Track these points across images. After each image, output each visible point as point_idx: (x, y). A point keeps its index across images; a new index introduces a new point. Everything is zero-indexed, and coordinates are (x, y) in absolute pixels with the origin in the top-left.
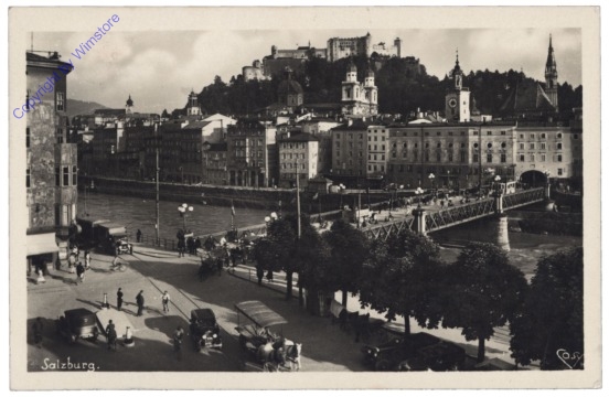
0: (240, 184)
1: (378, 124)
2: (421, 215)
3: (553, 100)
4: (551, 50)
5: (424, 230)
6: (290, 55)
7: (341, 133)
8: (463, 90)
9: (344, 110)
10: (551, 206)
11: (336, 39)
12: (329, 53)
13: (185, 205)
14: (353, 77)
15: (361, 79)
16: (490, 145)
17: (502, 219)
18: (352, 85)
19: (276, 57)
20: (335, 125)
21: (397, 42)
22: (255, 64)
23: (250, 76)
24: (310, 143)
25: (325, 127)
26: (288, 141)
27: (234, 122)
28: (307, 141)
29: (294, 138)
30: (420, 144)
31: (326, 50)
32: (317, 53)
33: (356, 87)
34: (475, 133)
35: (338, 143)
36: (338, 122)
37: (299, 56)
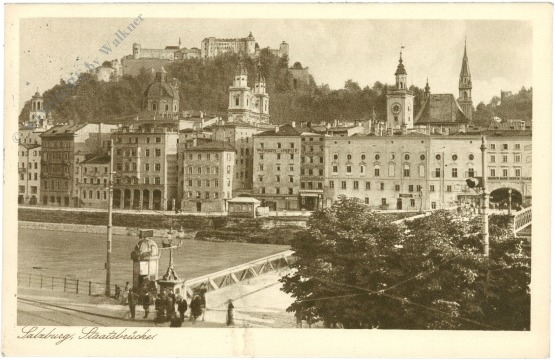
3: (467, 114)
6: (156, 55)
8: (408, 93)
9: (231, 120)
11: (212, 39)
12: (202, 56)
16: (455, 157)
18: (242, 90)
24: (225, 154)
25: (243, 134)
26: (195, 150)
28: (220, 151)
29: (205, 146)
31: (200, 51)
32: (189, 55)
33: (246, 93)
35: (261, 154)
37: (166, 56)
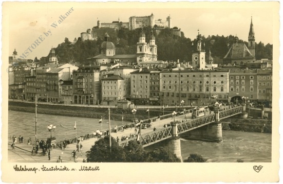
0: (80, 103)
1: (156, 70)
2: (175, 126)
3: (252, 53)
4: (252, 25)
5: (176, 133)
6: (108, 26)
7: (136, 75)
8: (202, 51)
9: (138, 59)
10: (246, 116)
11: (134, 17)
12: (130, 26)
13: (51, 125)
14: (143, 40)
15: (148, 41)
16: (215, 82)
17: (219, 125)
18: (143, 44)
19: (100, 26)
20: (132, 70)
21: (168, 19)
22: (88, 31)
23: (85, 38)
24: (119, 81)
25: (127, 72)
26: (106, 80)
27: (76, 68)
28: (117, 80)
29: (110, 78)
30: (178, 81)
31: (128, 23)
32: (123, 25)
33: (145, 46)
34: (207, 76)
35: (134, 81)
36: (134, 68)
37: (113, 27)
